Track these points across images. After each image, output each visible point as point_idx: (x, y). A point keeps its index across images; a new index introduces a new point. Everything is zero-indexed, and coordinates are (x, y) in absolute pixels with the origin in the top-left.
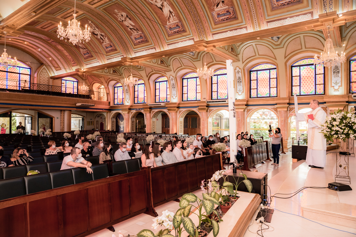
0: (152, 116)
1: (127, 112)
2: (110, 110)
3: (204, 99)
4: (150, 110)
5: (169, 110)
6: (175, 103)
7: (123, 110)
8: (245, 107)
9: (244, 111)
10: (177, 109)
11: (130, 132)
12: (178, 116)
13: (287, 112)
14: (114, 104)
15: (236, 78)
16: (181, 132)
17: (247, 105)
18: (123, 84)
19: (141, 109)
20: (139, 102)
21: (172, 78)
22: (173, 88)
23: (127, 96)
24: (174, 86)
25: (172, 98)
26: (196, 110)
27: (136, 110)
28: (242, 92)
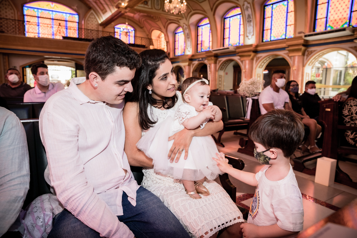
0: (217, 68)
1: (187, 64)
3: (300, 33)
4: (215, 58)
5: (240, 56)
6: (251, 45)
7: (184, 61)
10: (252, 54)
12: (254, 66)
14: (175, 55)
18: (183, 26)
19: (204, 59)
20: (202, 50)
21: (247, 6)
22: (248, 23)
23: (189, 43)
24: (250, 18)
25: (246, 38)
26: (285, 54)
27: (198, 61)
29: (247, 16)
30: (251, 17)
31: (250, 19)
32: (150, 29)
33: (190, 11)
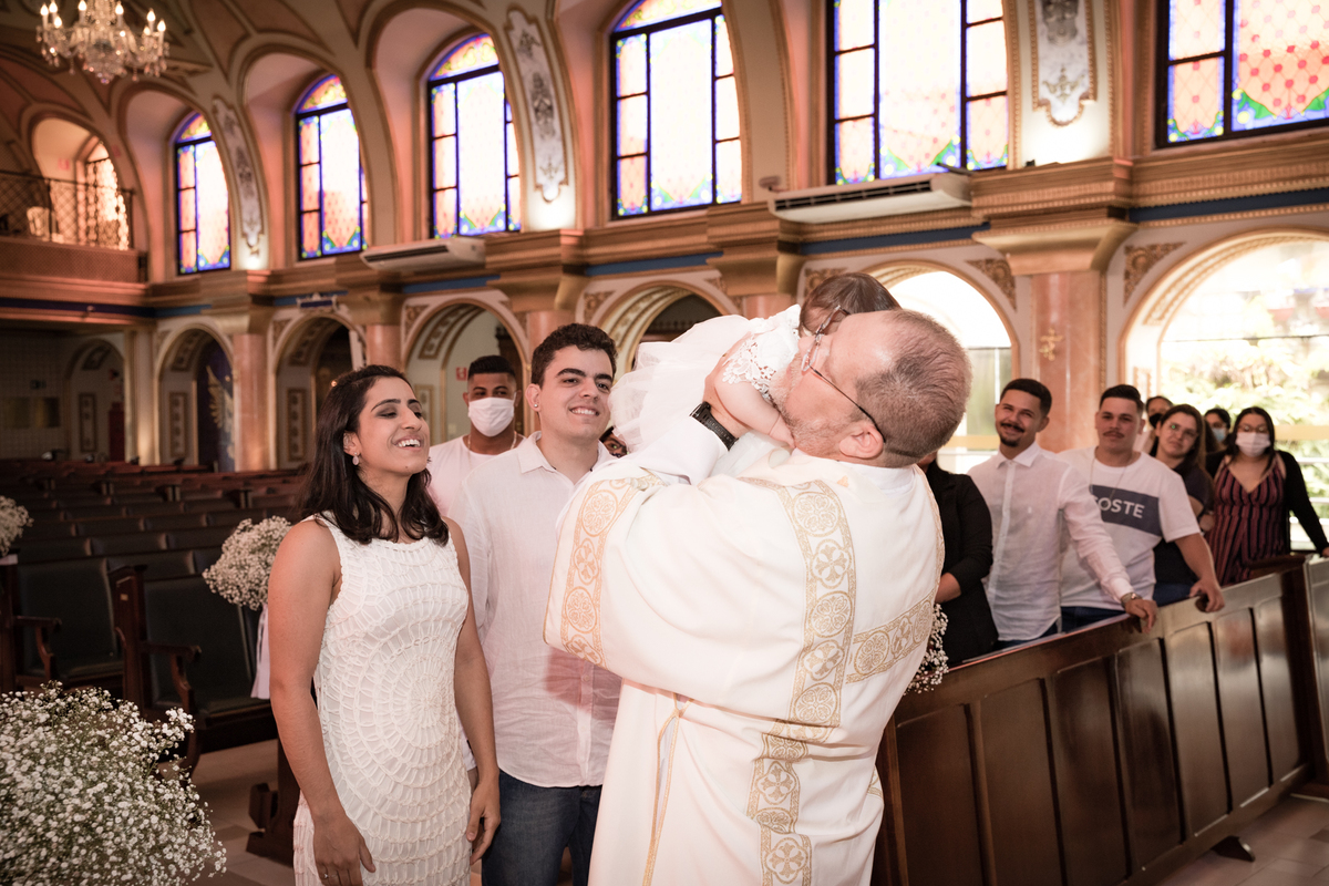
0: (404, 347)
1: (244, 322)
2: (149, 311)
3: (770, 184)
5: (507, 290)
6: (553, 236)
7: (226, 307)
8: (1103, 229)
9: (1102, 267)
10: (566, 284)
11: (272, 465)
14: (179, 266)
17: (1130, 212)
18: (215, 111)
19: (334, 299)
20: (327, 248)
21: (525, 35)
22: (538, 119)
23: (250, 206)
24: (547, 95)
25: (535, 197)
26: (710, 281)
27: (304, 305)
28: (1084, 97)
29: (529, 86)
30: (552, 91)
31: (547, 102)
32: (22, 111)
33: (239, 32)
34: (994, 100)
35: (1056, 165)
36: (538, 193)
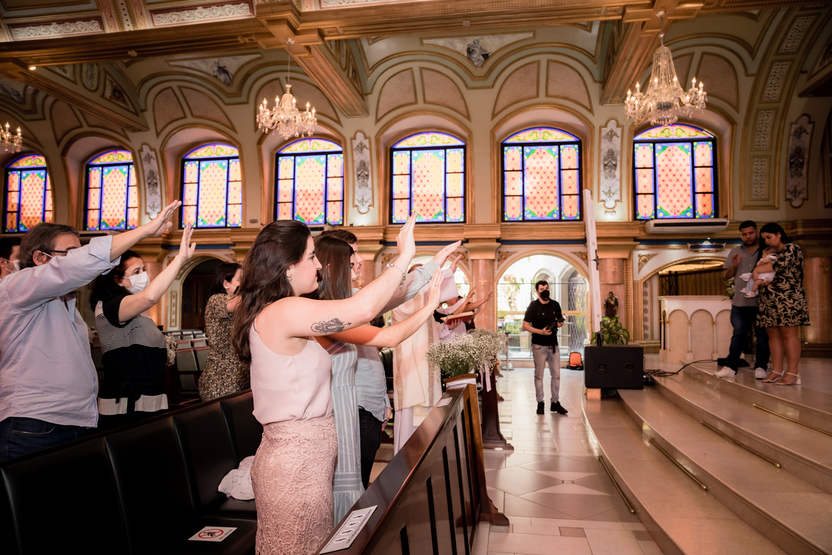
3: (253, 221)
8: (379, 247)
9: (375, 259)
10: (160, 250)
13: (493, 265)
15: (353, 166)
16: (173, 324)
17: (384, 243)
20: (23, 229)
21: (148, 155)
22: (149, 187)
24: (155, 178)
26: (227, 254)
28: (370, 206)
29: (147, 174)
30: (158, 177)
31: (155, 181)
34: (336, 203)
35: (363, 226)
36: (147, 216)
